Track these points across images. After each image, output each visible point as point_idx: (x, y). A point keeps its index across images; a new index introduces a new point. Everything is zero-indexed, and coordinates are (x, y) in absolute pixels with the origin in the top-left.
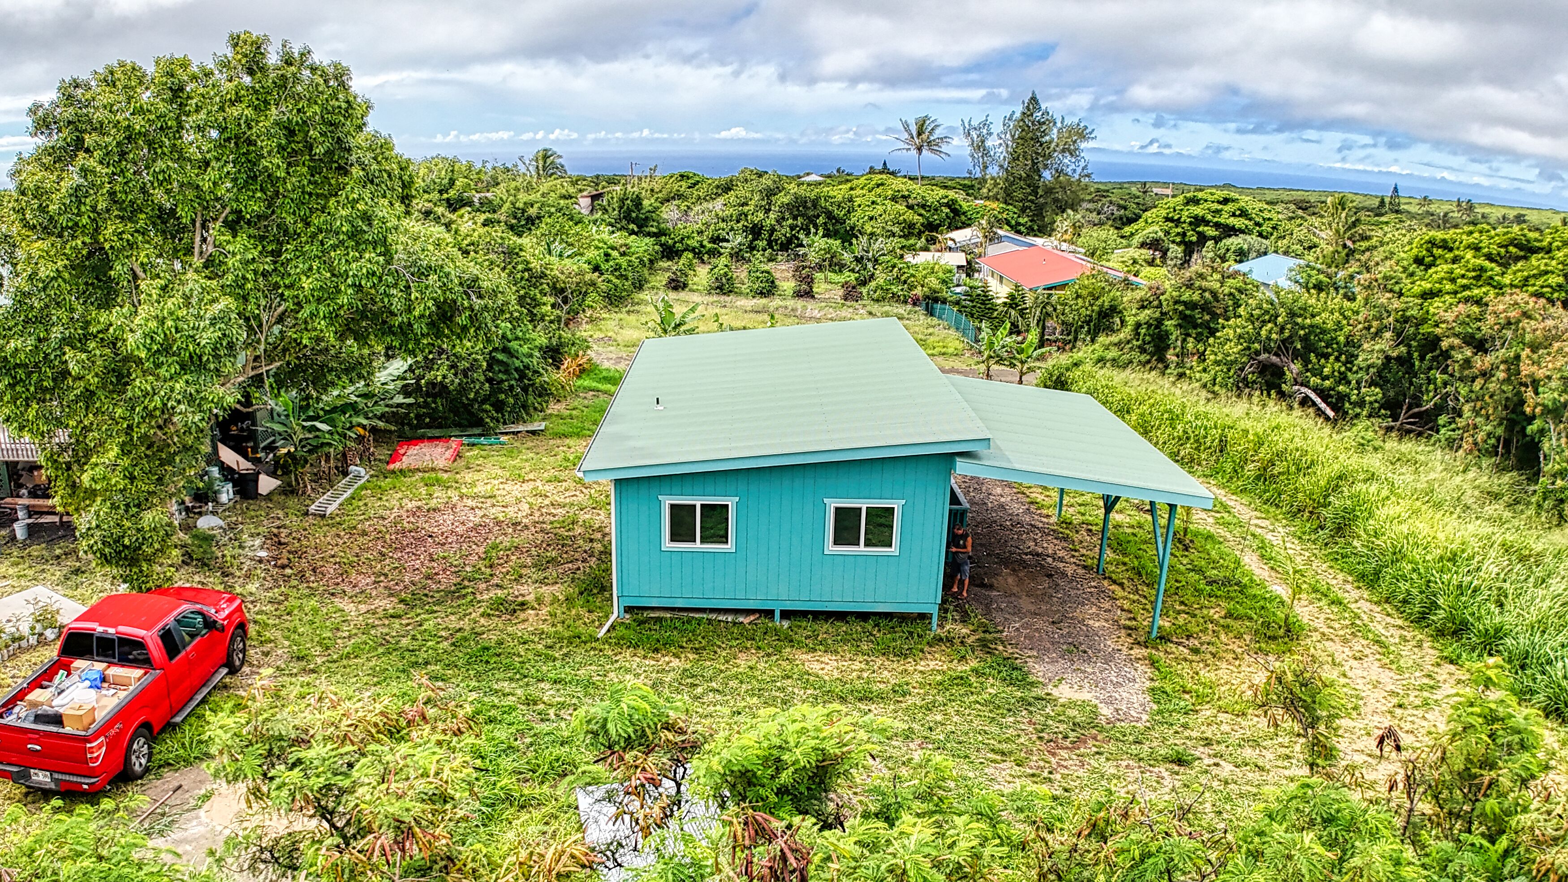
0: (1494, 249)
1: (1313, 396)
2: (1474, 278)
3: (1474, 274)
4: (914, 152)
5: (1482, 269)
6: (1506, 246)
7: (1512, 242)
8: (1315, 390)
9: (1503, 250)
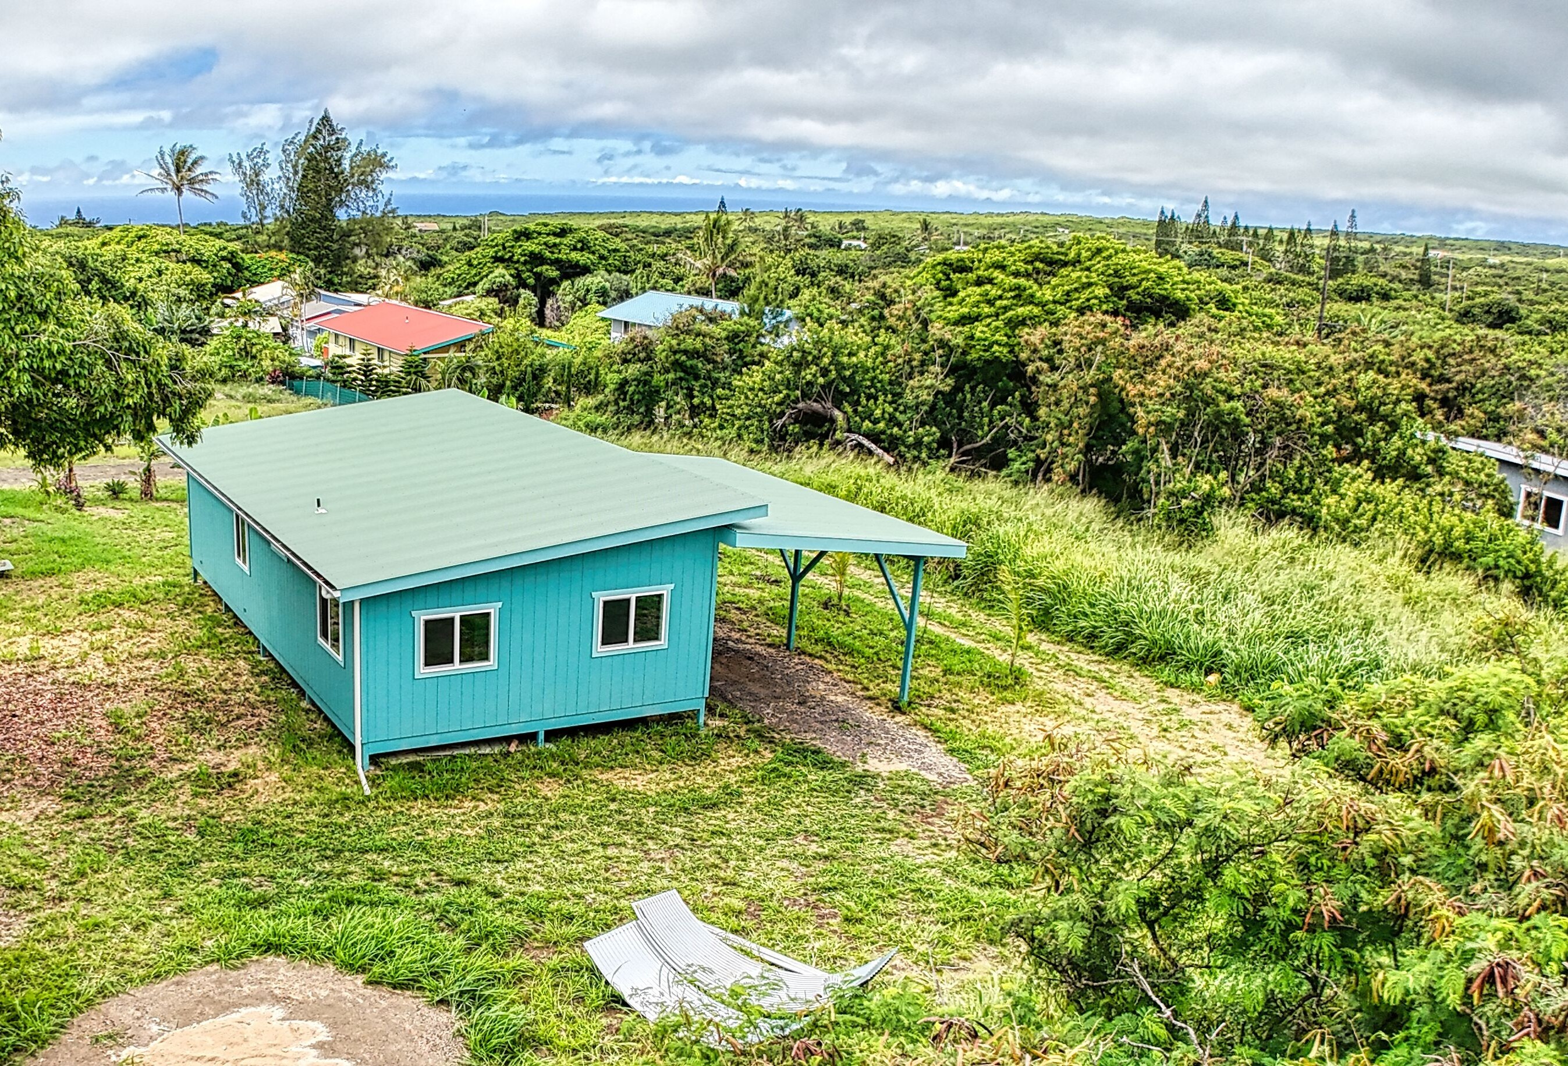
0: (1022, 267)
1: (866, 442)
2: (1014, 298)
3: (1012, 294)
4: (172, 194)
5: (1018, 288)
6: (1032, 262)
7: (1037, 257)
8: (867, 436)
9: (1030, 267)
